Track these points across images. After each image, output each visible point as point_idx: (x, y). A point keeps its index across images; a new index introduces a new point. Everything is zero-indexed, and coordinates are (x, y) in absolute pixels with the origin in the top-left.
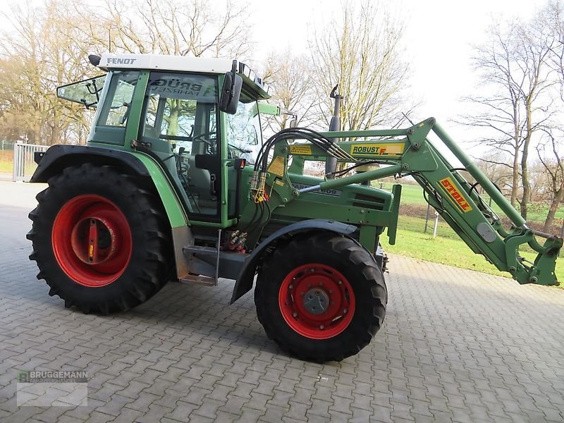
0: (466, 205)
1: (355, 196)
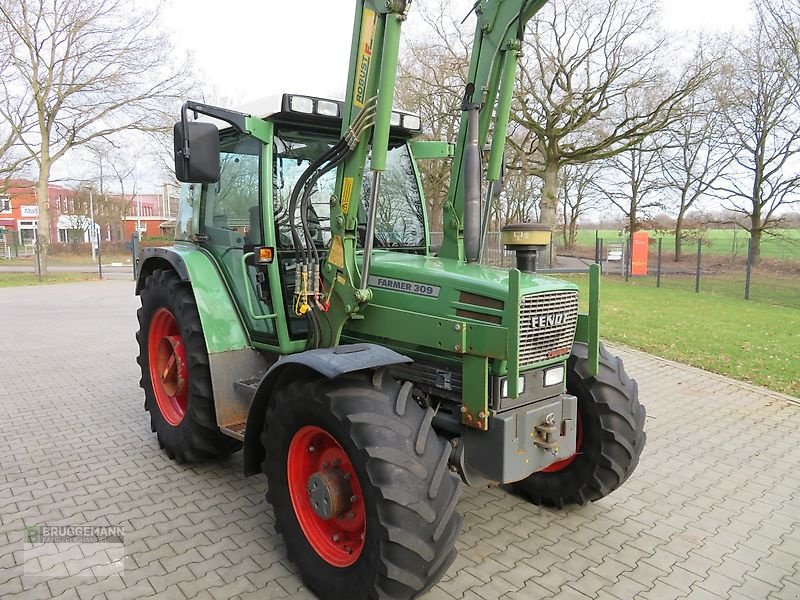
1: (459, 295)
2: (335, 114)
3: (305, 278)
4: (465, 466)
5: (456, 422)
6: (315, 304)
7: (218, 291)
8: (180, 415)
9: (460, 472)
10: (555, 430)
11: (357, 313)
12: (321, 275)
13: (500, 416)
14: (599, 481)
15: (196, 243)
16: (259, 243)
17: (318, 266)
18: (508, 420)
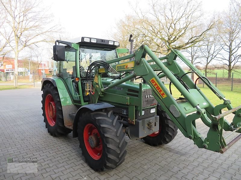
0: (163, 94)
1: (127, 90)
2: (96, 42)
3: (88, 86)
4: (130, 134)
5: (127, 123)
6: (91, 93)
7: (64, 89)
8: (54, 123)
9: (128, 136)
10: (153, 124)
11: (102, 95)
12: (92, 85)
13: (138, 121)
14: (166, 138)
15: (58, 76)
16: (75, 76)
17: (91, 83)
18: (140, 122)
